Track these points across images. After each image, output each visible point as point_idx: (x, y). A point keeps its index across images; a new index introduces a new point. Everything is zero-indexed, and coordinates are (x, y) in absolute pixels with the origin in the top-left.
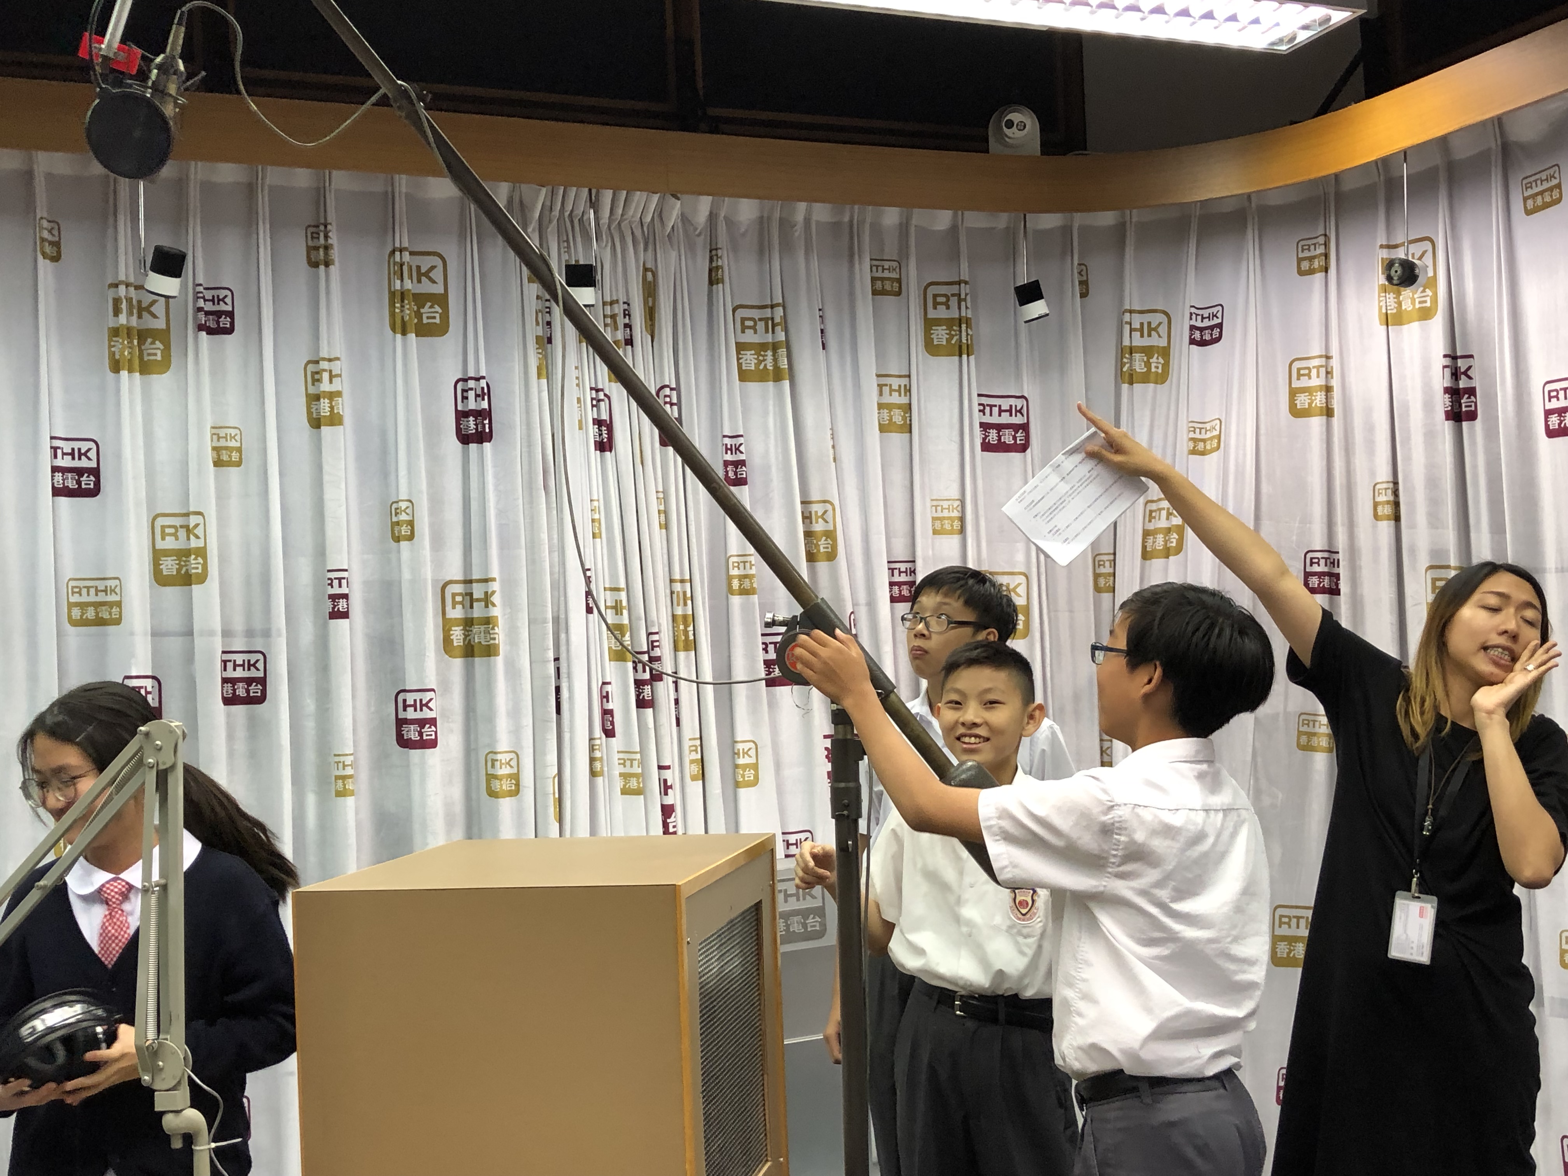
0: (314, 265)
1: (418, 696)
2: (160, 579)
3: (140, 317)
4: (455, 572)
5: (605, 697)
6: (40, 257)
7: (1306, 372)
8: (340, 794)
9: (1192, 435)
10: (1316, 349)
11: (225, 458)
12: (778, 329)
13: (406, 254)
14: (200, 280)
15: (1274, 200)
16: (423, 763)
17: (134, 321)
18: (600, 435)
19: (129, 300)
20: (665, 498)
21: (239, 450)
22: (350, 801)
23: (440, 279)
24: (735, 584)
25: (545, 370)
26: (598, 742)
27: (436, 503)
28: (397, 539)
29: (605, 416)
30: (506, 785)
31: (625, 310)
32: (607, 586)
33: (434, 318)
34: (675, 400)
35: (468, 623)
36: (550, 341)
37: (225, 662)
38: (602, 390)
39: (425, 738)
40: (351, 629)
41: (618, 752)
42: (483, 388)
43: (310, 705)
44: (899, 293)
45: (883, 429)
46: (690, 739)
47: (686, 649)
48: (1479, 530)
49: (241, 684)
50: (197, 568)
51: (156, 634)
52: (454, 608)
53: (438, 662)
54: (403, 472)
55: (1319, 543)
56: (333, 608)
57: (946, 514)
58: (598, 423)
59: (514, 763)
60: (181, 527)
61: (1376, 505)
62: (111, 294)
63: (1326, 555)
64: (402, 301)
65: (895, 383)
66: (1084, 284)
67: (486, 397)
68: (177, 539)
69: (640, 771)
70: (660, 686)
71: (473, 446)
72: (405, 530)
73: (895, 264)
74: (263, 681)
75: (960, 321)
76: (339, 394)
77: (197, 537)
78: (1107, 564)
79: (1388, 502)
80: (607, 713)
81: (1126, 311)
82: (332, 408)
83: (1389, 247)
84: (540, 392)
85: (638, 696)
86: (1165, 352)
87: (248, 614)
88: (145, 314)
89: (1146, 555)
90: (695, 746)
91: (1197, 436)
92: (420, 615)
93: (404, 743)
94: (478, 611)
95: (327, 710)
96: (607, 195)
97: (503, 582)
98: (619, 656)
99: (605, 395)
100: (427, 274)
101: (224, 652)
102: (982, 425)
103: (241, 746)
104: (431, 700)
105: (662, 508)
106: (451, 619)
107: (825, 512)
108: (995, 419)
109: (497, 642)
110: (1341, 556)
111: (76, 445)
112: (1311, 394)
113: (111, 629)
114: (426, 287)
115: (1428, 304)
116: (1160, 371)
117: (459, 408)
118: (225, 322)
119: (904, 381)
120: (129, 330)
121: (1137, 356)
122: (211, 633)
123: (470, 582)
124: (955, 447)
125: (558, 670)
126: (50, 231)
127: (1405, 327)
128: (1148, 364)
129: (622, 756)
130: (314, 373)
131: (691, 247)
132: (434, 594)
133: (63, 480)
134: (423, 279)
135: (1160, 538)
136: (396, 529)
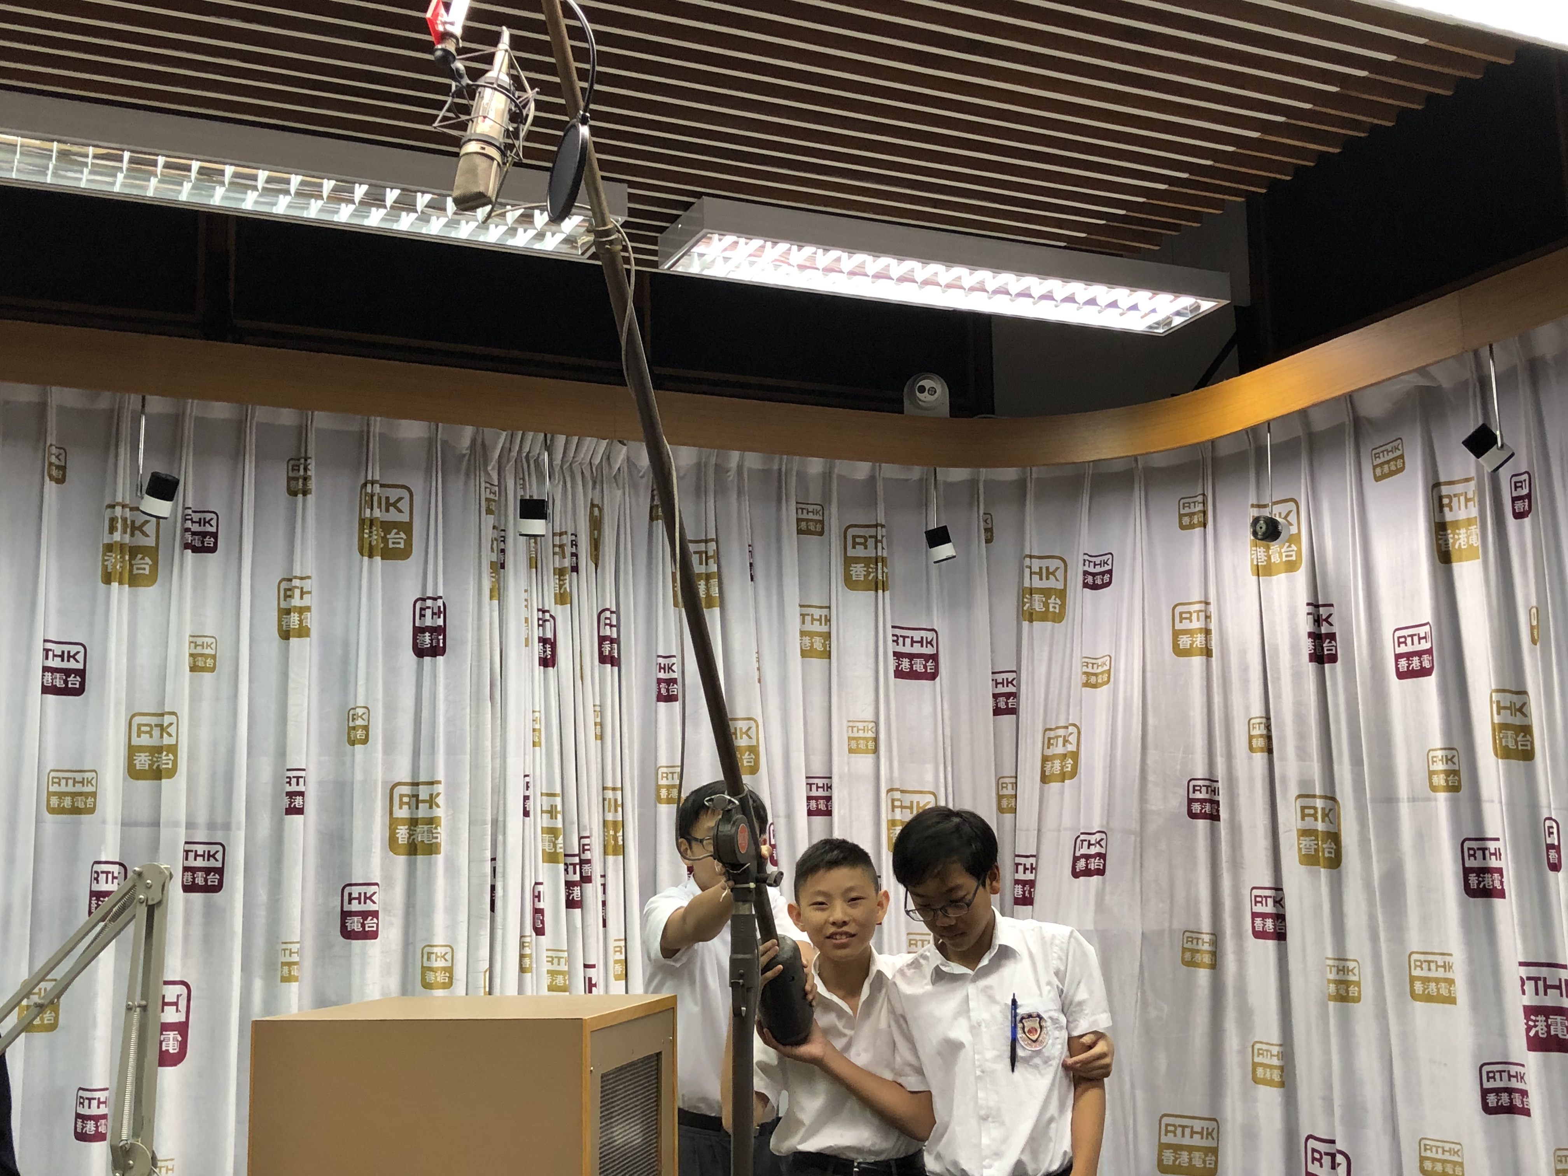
0: (293, 493)
1: (362, 889)
2: (133, 772)
3: (132, 535)
4: (403, 774)
5: (537, 897)
6: (47, 479)
7: (1188, 615)
8: (287, 979)
9: (1085, 669)
10: (1196, 595)
11: (200, 664)
12: (711, 561)
13: (377, 486)
14: (189, 504)
15: (1159, 462)
16: (364, 954)
17: (127, 539)
18: (545, 652)
19: (124, 520)
20: (600, 711)
21: (214, 657)
22: (294, 986)
23: (406, 510)
24: (664, 793)
25: (498, 592)
26: (528, 939)
27: (391, 708)
28: (352, 743)
29: (549, 635)
30: (440, 977)
31: (572, 541)
32: (544, 791)
33: (399, 543)
34: (614, 623)
35: (413, 822)
36: (503, 566)
37: (187, 852)
38: (548, 611)
39: (367, 929)
40: (304, 824)
41: (547, 950)
42: (439, 607)
43: (262, 895)
44: (821, 533)
45: (804, 654)
46: (615, 940)
47: (615, 853)
48: (1341, 763)
49: (200, 873)
50: (168, 764)
51: (126, 824)
52: (401, 808)
53: (384, 859)
54: (361, 682)
55: (1200, 772)
56: (290, 805)
57: (861, 734)
58: (543, 641)
59: (448, 957)
60: (156, 726)
61: (1251, 738)
62: (108, 513)
63: (1207, 783)
64: (371, 528)
65: (817, 613)
66: (989, 531)
67: (442, 615)
68: (151, 737)
69: (566, 968)
70: (588, 887)
71: (427, 659)
72: (360, 734)
73: (819, 508)
74: (220, 871)
75: (876, 559)
76: (308, 609)
77: (170, 735)
78: (1010, 786)
79: (1261, 736)
80: (538, 912)
81: (1027, 556)
82: (301, 621)
83: (1259, 506)
84: (491, 611)
85: (568, 897)
86: (1062, 594)
87: (212, 809)
88: (137, 532)
89: (1045, 779)
90: (620, 947)
91: (1090, 670)
92: (369, 813)
93: (347, 934)
94: (422, 812)
95: (277, 900)
96: (561, 440)
97: (448, 786)
98: (551, 858)
99: (551, 616)
100: (394, 505)
101: (186, 843)
102: (895, 654)
103: (196, 931)
104: (375, 893)
105: (598, 720)
106: (398, 818)
107: (749, 728)
108: (908, 649)
109: (439, 840)
110: (1220, 784)
111: (66, 648)
112: (1192, 636)
113: (85, 818)
114: (393, 516)
115: (1294, 558)
116: (1057, 611)
117: (417, 625)
118: (209, 541)
119: (825, 612)
120: (122, 546)
121: (1036, 597)
122: (176, 824)
123: (417, 784)
124: (870, 673)
125: (494, 870)
126: (57, 457)
127: (1274, 578)
128: (1046, 605)
129: (550, 953)
130: (286, 590)
131: (635, 486)
132: (383, 794)
133: (52, 679)
134: (391, 508)
135: (1057, 763)
136: (352, 733)
